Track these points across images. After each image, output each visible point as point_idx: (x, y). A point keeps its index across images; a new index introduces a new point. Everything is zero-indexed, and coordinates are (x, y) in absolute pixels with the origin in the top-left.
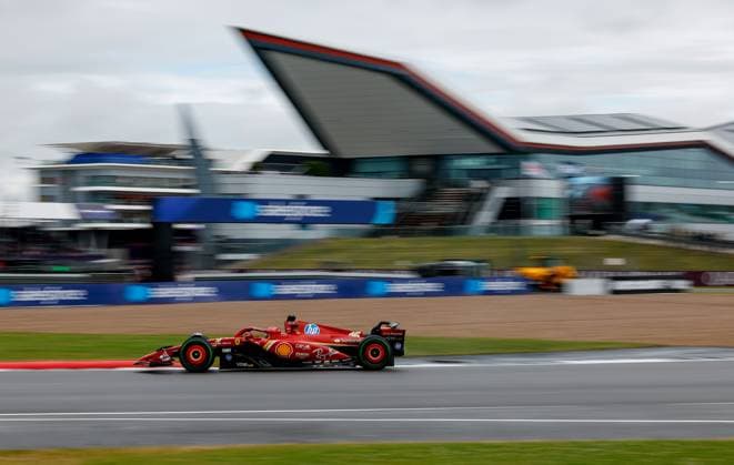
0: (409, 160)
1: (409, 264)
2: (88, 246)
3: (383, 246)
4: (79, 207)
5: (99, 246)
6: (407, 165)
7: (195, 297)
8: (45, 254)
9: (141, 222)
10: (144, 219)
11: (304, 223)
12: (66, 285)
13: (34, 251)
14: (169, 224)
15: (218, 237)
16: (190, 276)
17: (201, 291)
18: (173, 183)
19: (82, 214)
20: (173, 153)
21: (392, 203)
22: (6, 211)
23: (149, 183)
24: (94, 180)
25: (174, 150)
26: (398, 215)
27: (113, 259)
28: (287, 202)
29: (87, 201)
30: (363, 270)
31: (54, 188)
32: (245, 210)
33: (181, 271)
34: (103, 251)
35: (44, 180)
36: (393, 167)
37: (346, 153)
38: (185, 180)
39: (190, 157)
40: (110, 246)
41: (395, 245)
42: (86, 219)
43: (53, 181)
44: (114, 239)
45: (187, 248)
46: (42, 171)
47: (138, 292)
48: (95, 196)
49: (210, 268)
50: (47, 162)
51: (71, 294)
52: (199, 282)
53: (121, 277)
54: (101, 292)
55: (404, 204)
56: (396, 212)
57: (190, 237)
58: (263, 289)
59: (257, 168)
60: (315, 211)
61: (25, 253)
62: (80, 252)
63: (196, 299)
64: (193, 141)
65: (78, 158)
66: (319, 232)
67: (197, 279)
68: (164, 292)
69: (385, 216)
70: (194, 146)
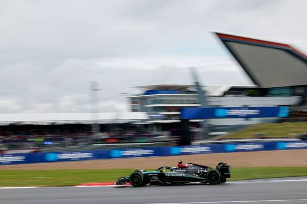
0: (293, 88)
1: (296, 134)
2: (152, 130)
3: (284, 126)
4: (149, 114)
5: (158, 130)
6: (292, 90)
7: (201, 152)
8: (135, 135)
9: (176, 119)
10: (177, 118)
11: (248, 117)
12: (145, 148)
13: (130, 134)
14: (188, 120)
15: (209, 125)
16: (198, 142)
17: (203, 149)
18: (189, 101)
19: (150, 117)
20: (188, 89)
21: (287, 107)
22: (117, 116)
23: (178, 102)
24: (155, 102)
25: (188, 87)
26: (290, 112)
27: (164, 136)
28: (239, 108)
29: (152, 111)
30: (274, 138)
31: (138, 106)
32: (221, 113)
33: (193, 140)
34: (160, 133)
35: (133, 103)
36: (286, 91)
37: (265, 85)
38: (194, 100)
39: (196, 90)
40: (163, 130)
41: (289, 126)
42: (152, 119)
43: (137, 103)
44: (164, 127)
45: (196, 130)
46: (132, 99)
47: (176, 150)
48: (155, 109)
49: (206, 139)
50: (134, 95)
51: (147, 152)
52: (202, 145)
53: (168, 144)
54: (160, 151)
55: (292, 108)
56: (288, 111)
57: (197, 125)
58: (230, 147)
59: (225, 94)
60: (252, 112)
61: (126, 134)
62: (149, 133)
63: (201, 153)
64: (197, 83)
65: (148, 92)
66: (254, 121)
67: (201, 144)
68: (187, 150)
69: (284, 113)
70: (197, 85)
